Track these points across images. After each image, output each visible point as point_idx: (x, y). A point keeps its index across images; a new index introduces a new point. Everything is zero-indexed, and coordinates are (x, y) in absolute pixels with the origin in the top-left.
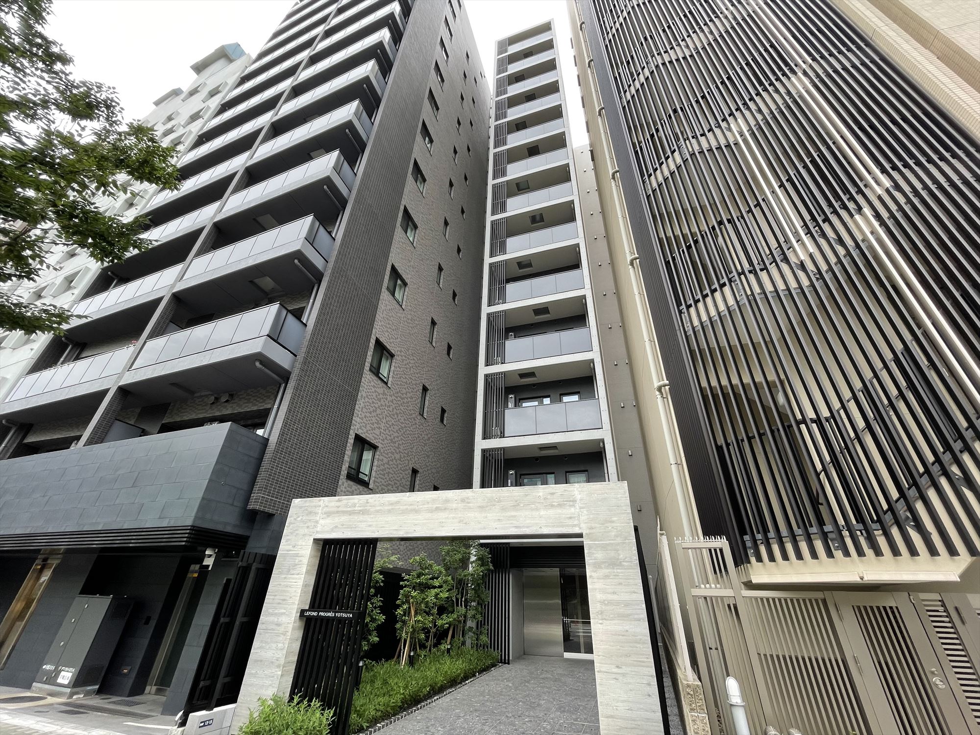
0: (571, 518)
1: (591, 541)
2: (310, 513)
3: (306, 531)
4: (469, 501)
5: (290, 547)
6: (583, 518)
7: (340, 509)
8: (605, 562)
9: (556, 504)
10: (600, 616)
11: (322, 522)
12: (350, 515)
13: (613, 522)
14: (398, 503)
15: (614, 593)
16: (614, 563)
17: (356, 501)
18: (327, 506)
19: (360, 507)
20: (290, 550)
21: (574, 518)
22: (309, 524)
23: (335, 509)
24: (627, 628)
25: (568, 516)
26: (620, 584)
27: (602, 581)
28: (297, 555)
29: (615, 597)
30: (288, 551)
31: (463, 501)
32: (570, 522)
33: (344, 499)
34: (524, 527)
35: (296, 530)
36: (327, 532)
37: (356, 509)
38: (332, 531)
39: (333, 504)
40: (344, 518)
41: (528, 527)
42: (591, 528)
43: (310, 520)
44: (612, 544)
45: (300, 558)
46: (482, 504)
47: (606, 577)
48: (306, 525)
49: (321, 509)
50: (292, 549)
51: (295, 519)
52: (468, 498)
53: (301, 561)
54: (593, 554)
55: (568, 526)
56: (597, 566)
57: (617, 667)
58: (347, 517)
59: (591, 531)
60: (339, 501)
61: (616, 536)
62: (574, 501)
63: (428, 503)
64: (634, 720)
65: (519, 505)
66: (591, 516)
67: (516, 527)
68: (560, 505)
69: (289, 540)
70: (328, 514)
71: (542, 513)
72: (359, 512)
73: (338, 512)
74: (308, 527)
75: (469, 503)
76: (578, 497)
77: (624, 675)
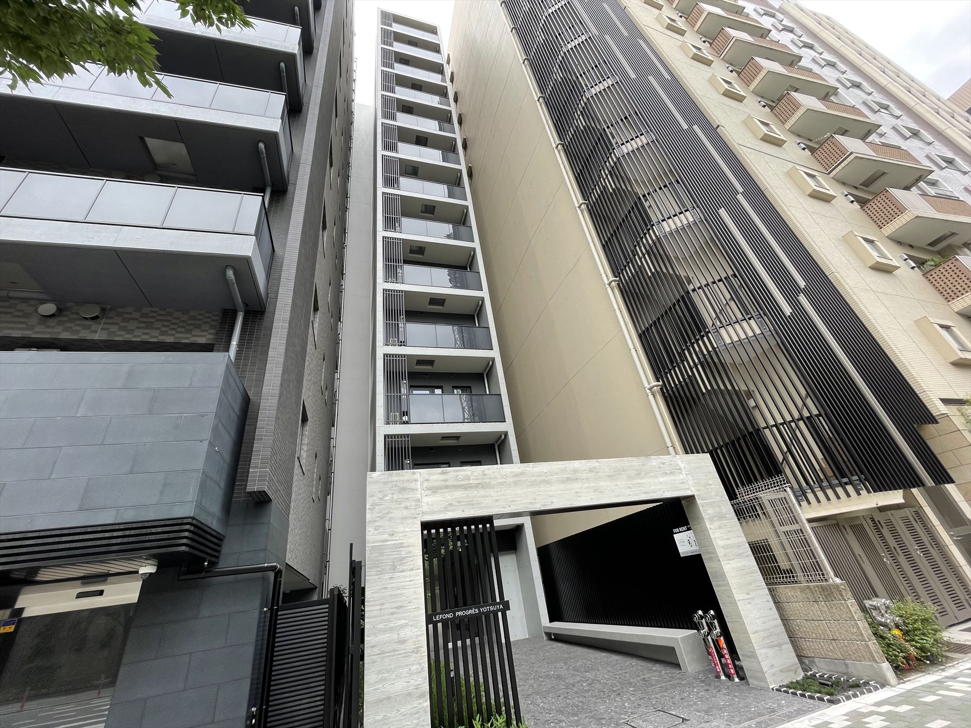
0: (682, 483)
1: (702, 500)
2: (404, 489)
3: (405, 513)
4: (597, 471)
5: (386, 536)
6: (690, 483)
7: (449, 483)
8: (715, 516)
9: (668, 472)
10: (725, 558)
11: (425, 500)
12: (466, 489)
13: (711, 485)
14: (522, 474)
15: (728, 539)
16: (721, 517)
17: (469, 473)
18: (427, 480)
19: (477, 479)
20: (386, 541)
21: (685, 482)
22: (408, 504)
23: (444, 483)
24: (744, 563)
25: (681, 481)
26: (730, 531)
27: (718, 530)
28: (401, 546)
29: (729, 542)
30: (382, 541)
31: (591, 470)
32: (682, 486)
33: (450, 471)
34: (650, 492)
35: (388, 513)
36: (440, 512)
37: (472, 482)
38: (446, 510)
39: (435, 477)
40: (459, 494)
41: (654, 492)
42: (698, 491)
43: (407, 499)
44: (715, 501)
45: (407, 549)
46: (610, 474)
47: (720, 527)
48: (403, 505)
49: (419, 483)
50: (390, 538)
51: (381, 499)
52: (595, 468)
53: (410, 552)
54: (707, 510)
55: (681, 489)
56: (712, 519)
57: (748, 594)
58: (461, 493)
59: (700, 493)
60: (443, 473)
61: (716, 495)
62: (680, 469)
63: (557, 473)
64: (768, 630)
65: (641, 474)
66: (696, 481)
67: (646, 493)
68: (672, 473)
69: (380, 526)
70: (434, 490)
71: (661, 480)
72: (477, 486)
73: (447, 487)
74: (406, 508)
75: (598, 472)
76: (682, 466)
77: (753, 598)
